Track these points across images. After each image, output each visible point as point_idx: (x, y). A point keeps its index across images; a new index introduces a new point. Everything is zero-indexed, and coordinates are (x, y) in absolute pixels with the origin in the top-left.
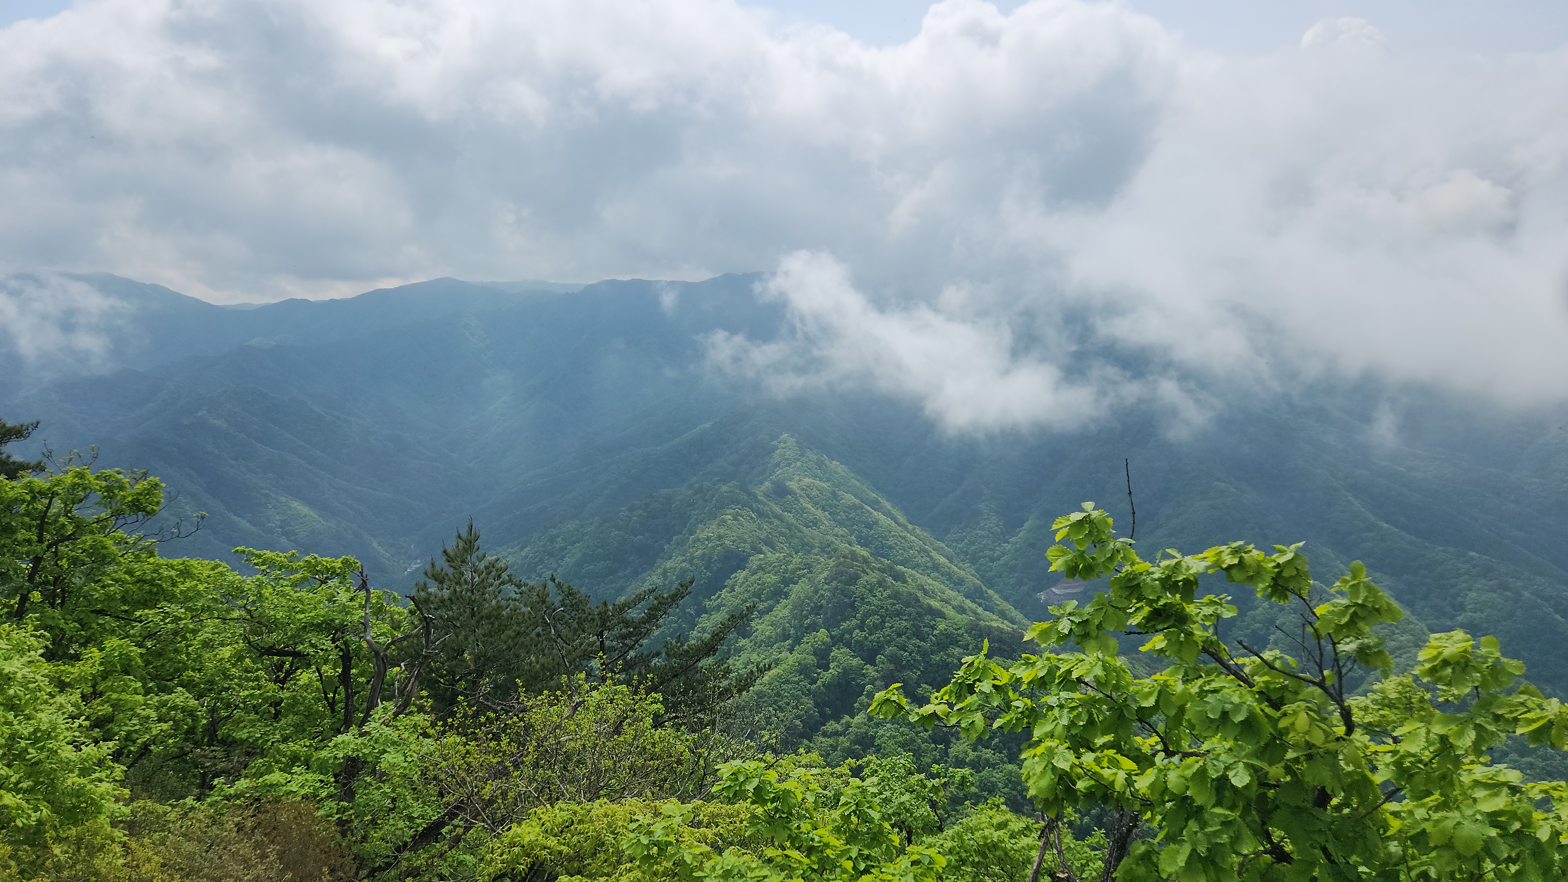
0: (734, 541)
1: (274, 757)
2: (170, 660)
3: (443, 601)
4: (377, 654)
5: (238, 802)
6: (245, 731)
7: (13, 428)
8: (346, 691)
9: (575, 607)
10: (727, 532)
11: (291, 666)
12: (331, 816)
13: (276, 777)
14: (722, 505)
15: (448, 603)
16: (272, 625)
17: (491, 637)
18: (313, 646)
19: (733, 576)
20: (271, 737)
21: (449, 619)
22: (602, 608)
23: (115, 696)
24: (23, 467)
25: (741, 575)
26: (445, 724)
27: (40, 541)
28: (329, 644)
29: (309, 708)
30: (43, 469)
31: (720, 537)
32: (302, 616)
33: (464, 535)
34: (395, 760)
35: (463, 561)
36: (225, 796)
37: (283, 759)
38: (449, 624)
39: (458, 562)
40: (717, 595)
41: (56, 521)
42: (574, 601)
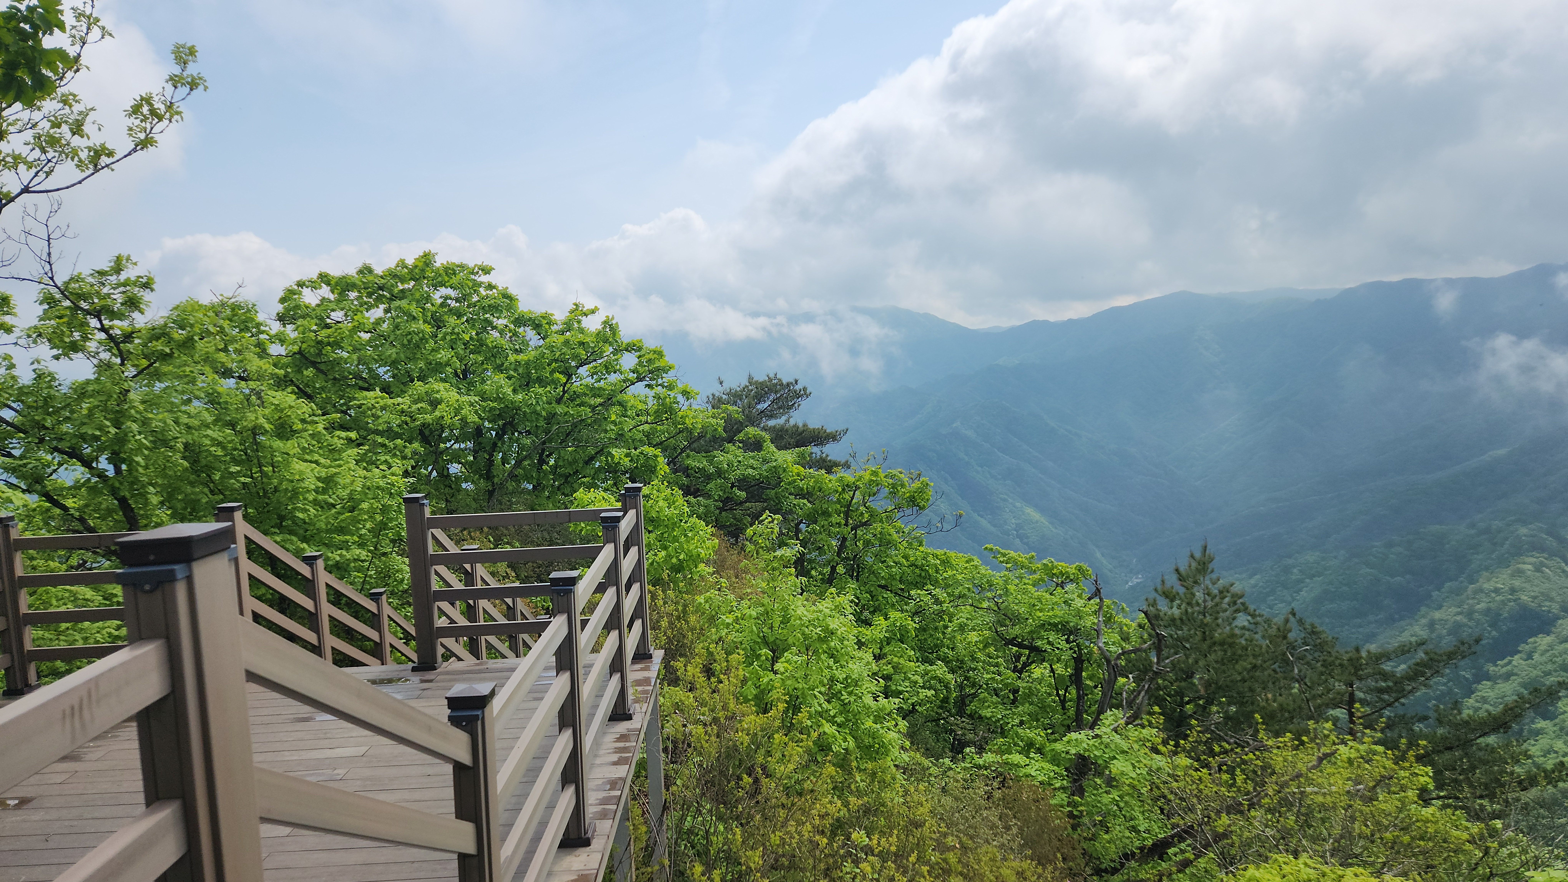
0: (1535, 598)
1: (1013, 739)
2: (931, 635)
3: (1173, 620)
4: (1108, 661)
5: (985, 772)
6: (989, 710)
7: (831, 433)
8: (1078, 692)
9: (1320, 647)
10: (1524, 585)
11: (1028, 659)
12: (1062, 806)
13: (1017, 758)
14: (1518, 552)
15: (1178, 622)
16: (1016, 619)
17: (1224, 664)
18: (1049, 643)
19: (1530, 640)
20: (1010, 720)
21: (1178, 639)
22: (1353, 655)
23: (895, 659)
24: (836, 464)
25: (1543, 641)
26: (1177, 745)
27: (846, 525)
28: (1063, 645)
29: (1042, 701)
30: (849, 467)
31: (1513, 591)
32: (1041, 614)
33: (1198, 555)
34: (1124, 769)
35: (1196, 582)
36: (975, 764)
37: (1021, 743)
38: (1179, 644)
39: (1190, 582)
40: (1506, 661)
41: (857, 509)
42: (1319, 641)
